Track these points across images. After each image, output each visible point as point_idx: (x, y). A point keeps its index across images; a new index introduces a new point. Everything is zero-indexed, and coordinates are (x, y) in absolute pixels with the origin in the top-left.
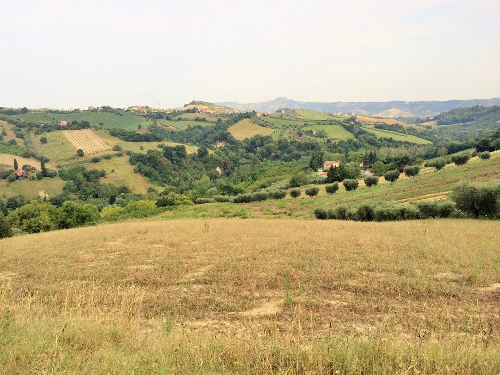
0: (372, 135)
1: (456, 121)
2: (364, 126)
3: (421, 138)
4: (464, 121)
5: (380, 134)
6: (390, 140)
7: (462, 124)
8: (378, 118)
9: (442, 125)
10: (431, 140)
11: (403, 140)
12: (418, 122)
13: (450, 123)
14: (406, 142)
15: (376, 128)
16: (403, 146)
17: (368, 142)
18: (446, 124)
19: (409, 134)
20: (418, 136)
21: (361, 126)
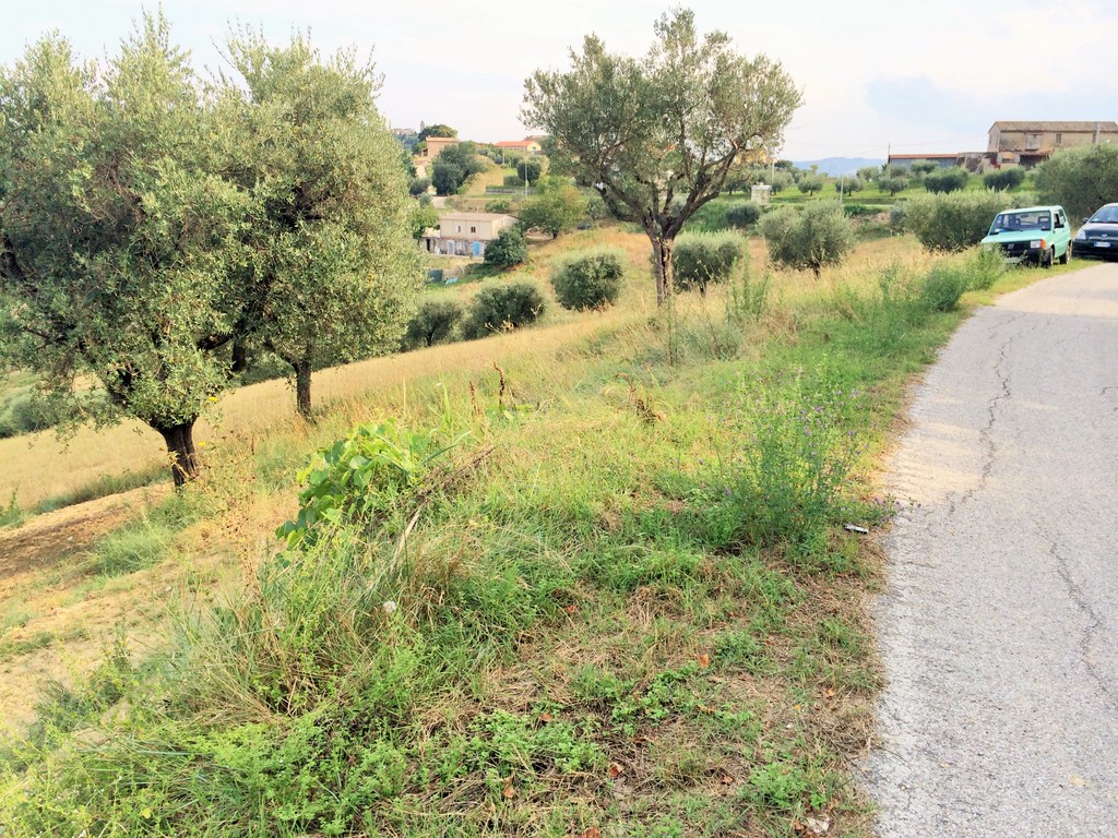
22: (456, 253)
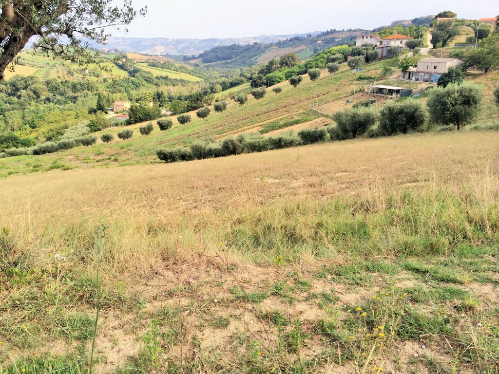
0: (147, 73)
1: (219, 59)
2: (137, 64)
3: (193, 75)
4: (224, 59)
5: (156, 72)
6: (166, 78)
7: (224, 61)
8: (147, 55)
9: (207, 63)
10: (202, 78)
11: (179, 78)
12: (185, 60)
13: (214, 61)
14: (181, 80)
15: (149, 65)
16: (180, 84)
17: (147, 80)
18: (211, 61)
19: (182, 72)
20: (189, 74)
21: (134, 63)
22: (424, 81)
